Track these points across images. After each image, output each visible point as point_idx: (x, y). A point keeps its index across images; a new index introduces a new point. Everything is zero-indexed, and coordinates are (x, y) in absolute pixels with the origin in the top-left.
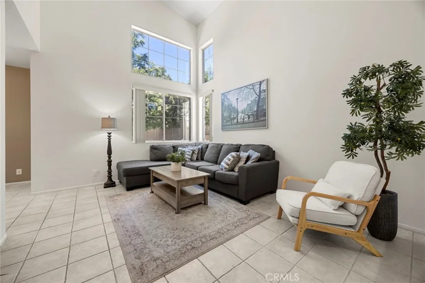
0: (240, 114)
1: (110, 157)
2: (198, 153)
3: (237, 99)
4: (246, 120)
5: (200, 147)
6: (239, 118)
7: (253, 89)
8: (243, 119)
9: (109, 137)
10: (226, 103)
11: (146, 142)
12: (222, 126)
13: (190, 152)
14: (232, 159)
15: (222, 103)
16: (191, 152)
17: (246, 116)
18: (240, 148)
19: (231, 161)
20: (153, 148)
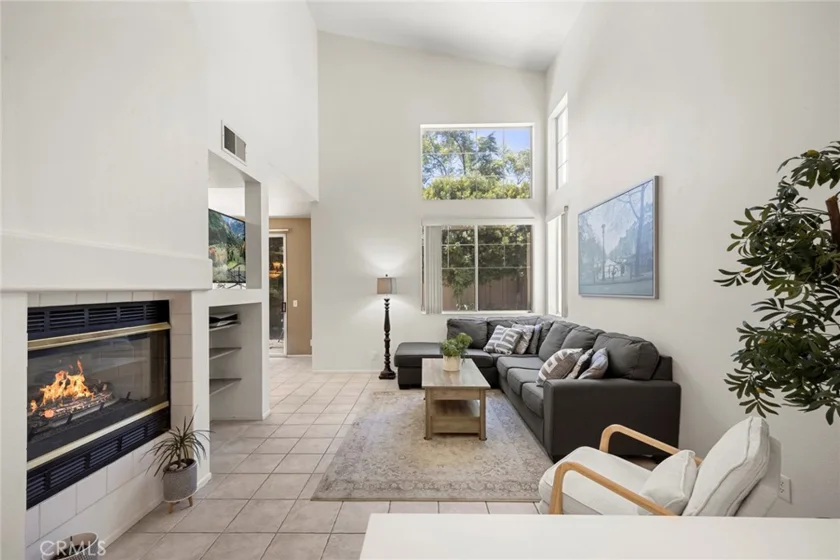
0: (608, 262)
1: (387, 336)
2: (531, 340)
3: (603, 226)
4: (618, 274)
5: (537, 327)
6: (606, 269)
7: (630, 202)
8: (613, 274)
9: (387, 305)
10: (585, 235)
11: (443, 313)
12: (580, 285)
13: (512, 337)
14: (555, 363)
15: (580, 234)
16: (516, 336)
17: (618, 267)
18: (595, 339)
19: (553, 367)
20: (451, 324)
